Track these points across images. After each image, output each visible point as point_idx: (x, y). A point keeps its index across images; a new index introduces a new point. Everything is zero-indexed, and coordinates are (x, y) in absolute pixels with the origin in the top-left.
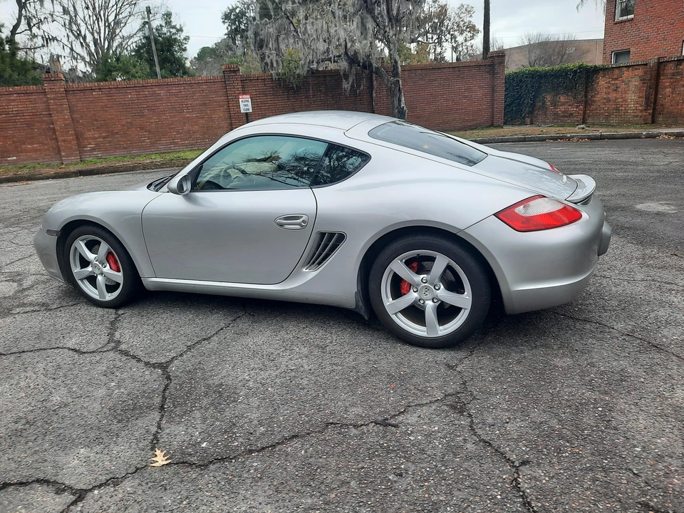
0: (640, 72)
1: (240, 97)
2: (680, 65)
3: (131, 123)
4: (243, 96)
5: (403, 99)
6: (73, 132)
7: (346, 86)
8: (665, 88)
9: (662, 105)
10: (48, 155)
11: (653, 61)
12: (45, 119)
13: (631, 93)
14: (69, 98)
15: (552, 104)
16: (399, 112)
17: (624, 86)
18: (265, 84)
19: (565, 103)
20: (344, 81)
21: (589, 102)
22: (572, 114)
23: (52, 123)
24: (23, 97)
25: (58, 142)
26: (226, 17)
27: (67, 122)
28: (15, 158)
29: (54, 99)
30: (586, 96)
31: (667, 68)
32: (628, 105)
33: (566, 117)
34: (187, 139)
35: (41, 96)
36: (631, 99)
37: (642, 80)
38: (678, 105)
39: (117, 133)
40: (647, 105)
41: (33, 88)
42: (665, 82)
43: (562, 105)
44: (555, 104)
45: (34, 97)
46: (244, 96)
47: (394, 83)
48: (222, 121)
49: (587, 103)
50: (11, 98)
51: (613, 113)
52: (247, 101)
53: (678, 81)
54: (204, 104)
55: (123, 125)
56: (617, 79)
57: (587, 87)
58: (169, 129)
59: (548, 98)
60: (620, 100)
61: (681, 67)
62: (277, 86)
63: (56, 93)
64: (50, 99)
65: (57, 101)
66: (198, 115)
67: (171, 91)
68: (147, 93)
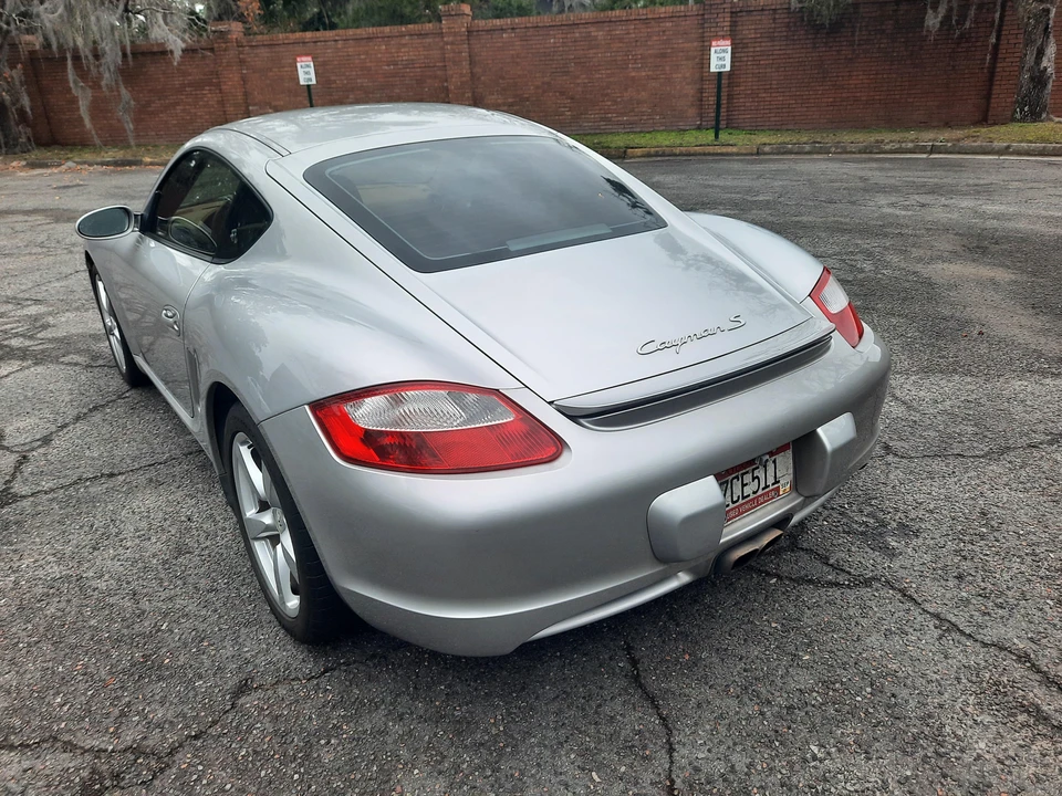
1: (714, 43)
3: (548, 83)
4: (719, 43)
5: (1051, 50)
6: (470, 95)
7: (931, 23)
12: (439, 72)
14: (471, 42)
18: (775, 19)
20: (930, 11)
23: (446, 81)
24: (416, 41)
27: (464, 79)
29: (452, 43)
34: (624, 114)
35: (437, 40)
39: (527, 99)
41: (429, 26)
45: (427, 40)
46: (722, 42)
47: (1035, 15)
48: (688, 84)
50: (403, 42)
52: (724, 51)
54: (663, 55)
55: (537, 87)
58: (602, 95)
62: (795, 23)
63: (455, 34)
64: (447, 43)
65: (455, 47)
66: (650, 73)
67: (613, 33)
68: (577, 35)
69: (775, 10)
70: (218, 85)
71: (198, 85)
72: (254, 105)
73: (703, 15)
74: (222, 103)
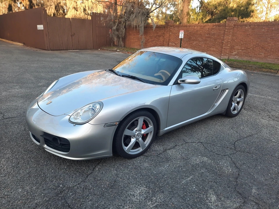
6: (230, 45)
10: (217, 54)
23: (223, 40)
25: (222, 49)
27: (229, 40)
29: (228, 29)
35: (224, 28)
41: (222, 24)
45: (221, 28)
63: (230, 26)
64: (226, 29)
65: (228, 30)
70: (164, 36)
71: (160, 36)
72: (171, 42)
74: (163, 41)
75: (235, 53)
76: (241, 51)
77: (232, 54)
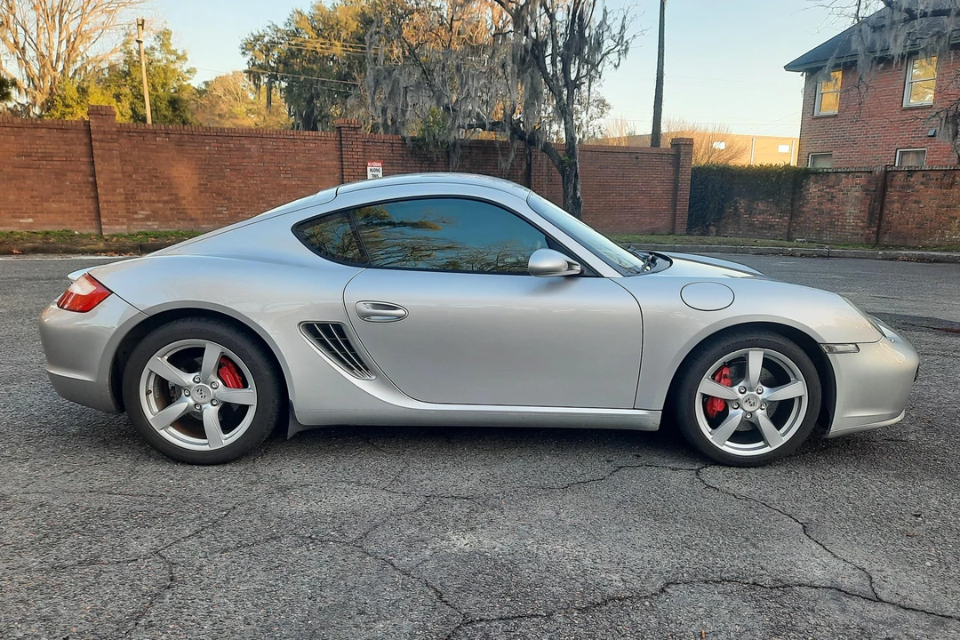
0: (862, 180)
1: (369, 164)
2: (911, 176)
3: (206, 185)
4: (373, 164)
6: (123, 190)
7: (504, 164)
8: (893, 202)
9: (888, 222)
10: (81, 220)
11: (879, 170)
13: (852, 206)
15: (746, 211)
16: (574, 203)
17: (841, 196)
19: (765, 212)
21: (796, 212)
22: (773, 226)
23: (95, 176)
24: (58, 135)
25: (98, 202)
26: (248, 47)
27: (115, 175)
28: (30, 220)
29: (101, 141)
30: (792, 205)
31: (895, 178)
32: (846, 219)
33: (765, 229)
36: (850, 213)
37: (866, 190)
38: (908, 224)
39: (183, 198)
40: (871, 220)
42: (893, 194)
43: (759, 214)
44: (750, 211)
46: (375, 164)
49: (794, 213)
50: (39, 134)
51: (827, 227)
52: (378, 171)
53: (908, 195)
55: (194, 188)
56: (832, 187)
57: (794, 193)
59: (742, 203)
60: (836, 213)
61: (912, 179)
62: (407, 154)
64: (97, 141)
65: (103, 144)
66: (299, 183)
67: (265, 147)
68: (232, 145)
69: (393, 143)
73: (341, 141)
75: (143, 212)
76: (161, 205)
77: (136, 216)
